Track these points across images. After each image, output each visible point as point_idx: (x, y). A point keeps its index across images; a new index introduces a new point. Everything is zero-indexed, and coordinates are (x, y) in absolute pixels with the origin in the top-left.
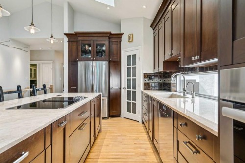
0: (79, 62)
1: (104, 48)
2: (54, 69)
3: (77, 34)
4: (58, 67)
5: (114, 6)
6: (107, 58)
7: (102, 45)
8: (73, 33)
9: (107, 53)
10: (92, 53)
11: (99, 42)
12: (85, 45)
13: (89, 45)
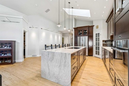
0: (78, 37)
1: (87, 31)
2: (69, 39)
3: (77, 28)
6: (88, 35)
9: (88, 33)
10: (82, 34)
11: (85, 30)
12: (80, 31)
13: (81, 31)
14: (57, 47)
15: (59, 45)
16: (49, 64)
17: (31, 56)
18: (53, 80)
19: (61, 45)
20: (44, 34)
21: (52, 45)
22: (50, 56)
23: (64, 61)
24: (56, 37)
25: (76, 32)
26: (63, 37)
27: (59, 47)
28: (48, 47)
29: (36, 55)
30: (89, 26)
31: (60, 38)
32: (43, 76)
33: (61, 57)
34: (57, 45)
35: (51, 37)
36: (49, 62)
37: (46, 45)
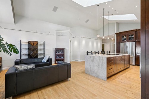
0: (121, 43)
1: (133, 36)
2: (110, 45)
3: (120, 33)
4: (112, 44)
5: (137, 19)
6: (135, 41)
7: (132, 35)
8: (119, 32)
9: (134, 38)
10: (127, 39)
11: (130, 34)
12: (123, 36)
13: (126, 36)
14: (96, 53)
15: (98, 51)
16: (91, 65)
17: (74, 61)
18: (94, 75)
19: (100, 52)
20: (84, 42)
21: (92, 52)
22: (91, 58)
23: (101, 62)
24: (95, 44)
25: (119, 38)
26: (103, 43)
27: (98, 53)
28: (89, 53)
29: (78, 60)
30: (137, 30)
31: (100, 45)
32: (86, 72)
33: (100, 59)
34: (96, 52)
35: (90, 44)
36: (91, 63)
37: (87, 52)
